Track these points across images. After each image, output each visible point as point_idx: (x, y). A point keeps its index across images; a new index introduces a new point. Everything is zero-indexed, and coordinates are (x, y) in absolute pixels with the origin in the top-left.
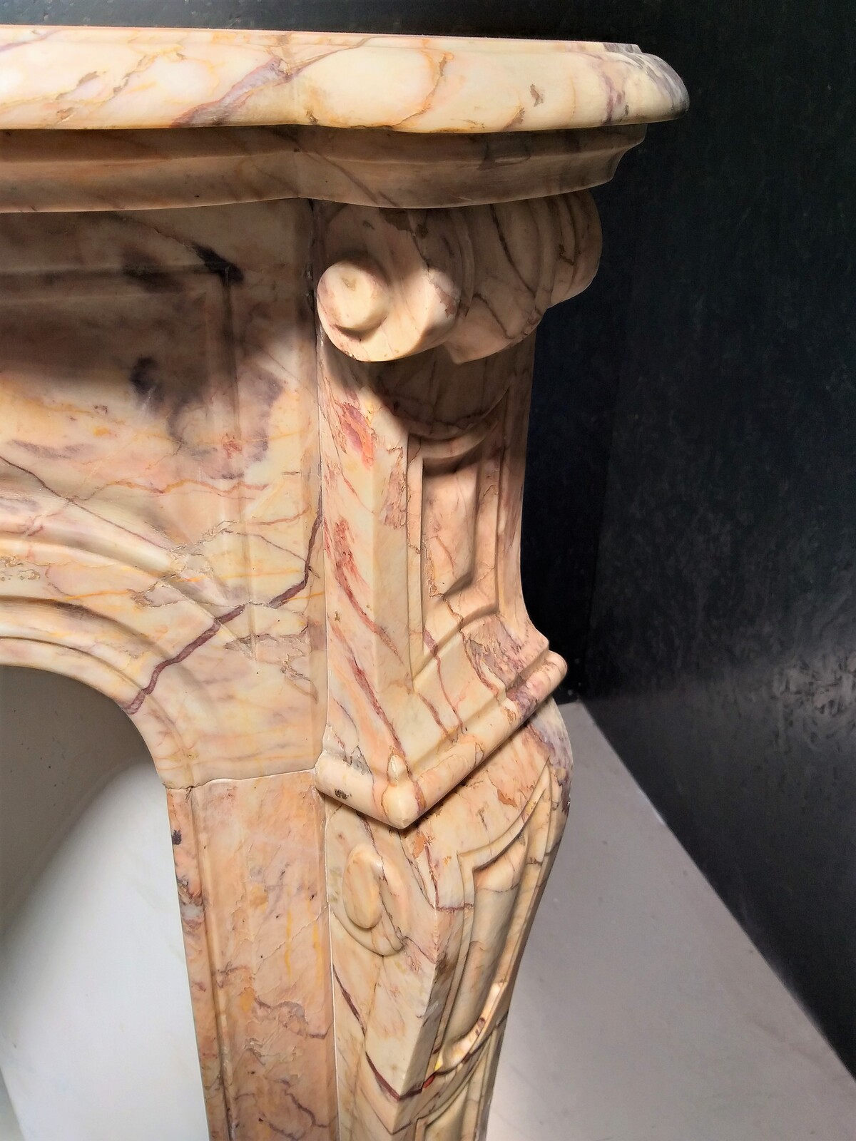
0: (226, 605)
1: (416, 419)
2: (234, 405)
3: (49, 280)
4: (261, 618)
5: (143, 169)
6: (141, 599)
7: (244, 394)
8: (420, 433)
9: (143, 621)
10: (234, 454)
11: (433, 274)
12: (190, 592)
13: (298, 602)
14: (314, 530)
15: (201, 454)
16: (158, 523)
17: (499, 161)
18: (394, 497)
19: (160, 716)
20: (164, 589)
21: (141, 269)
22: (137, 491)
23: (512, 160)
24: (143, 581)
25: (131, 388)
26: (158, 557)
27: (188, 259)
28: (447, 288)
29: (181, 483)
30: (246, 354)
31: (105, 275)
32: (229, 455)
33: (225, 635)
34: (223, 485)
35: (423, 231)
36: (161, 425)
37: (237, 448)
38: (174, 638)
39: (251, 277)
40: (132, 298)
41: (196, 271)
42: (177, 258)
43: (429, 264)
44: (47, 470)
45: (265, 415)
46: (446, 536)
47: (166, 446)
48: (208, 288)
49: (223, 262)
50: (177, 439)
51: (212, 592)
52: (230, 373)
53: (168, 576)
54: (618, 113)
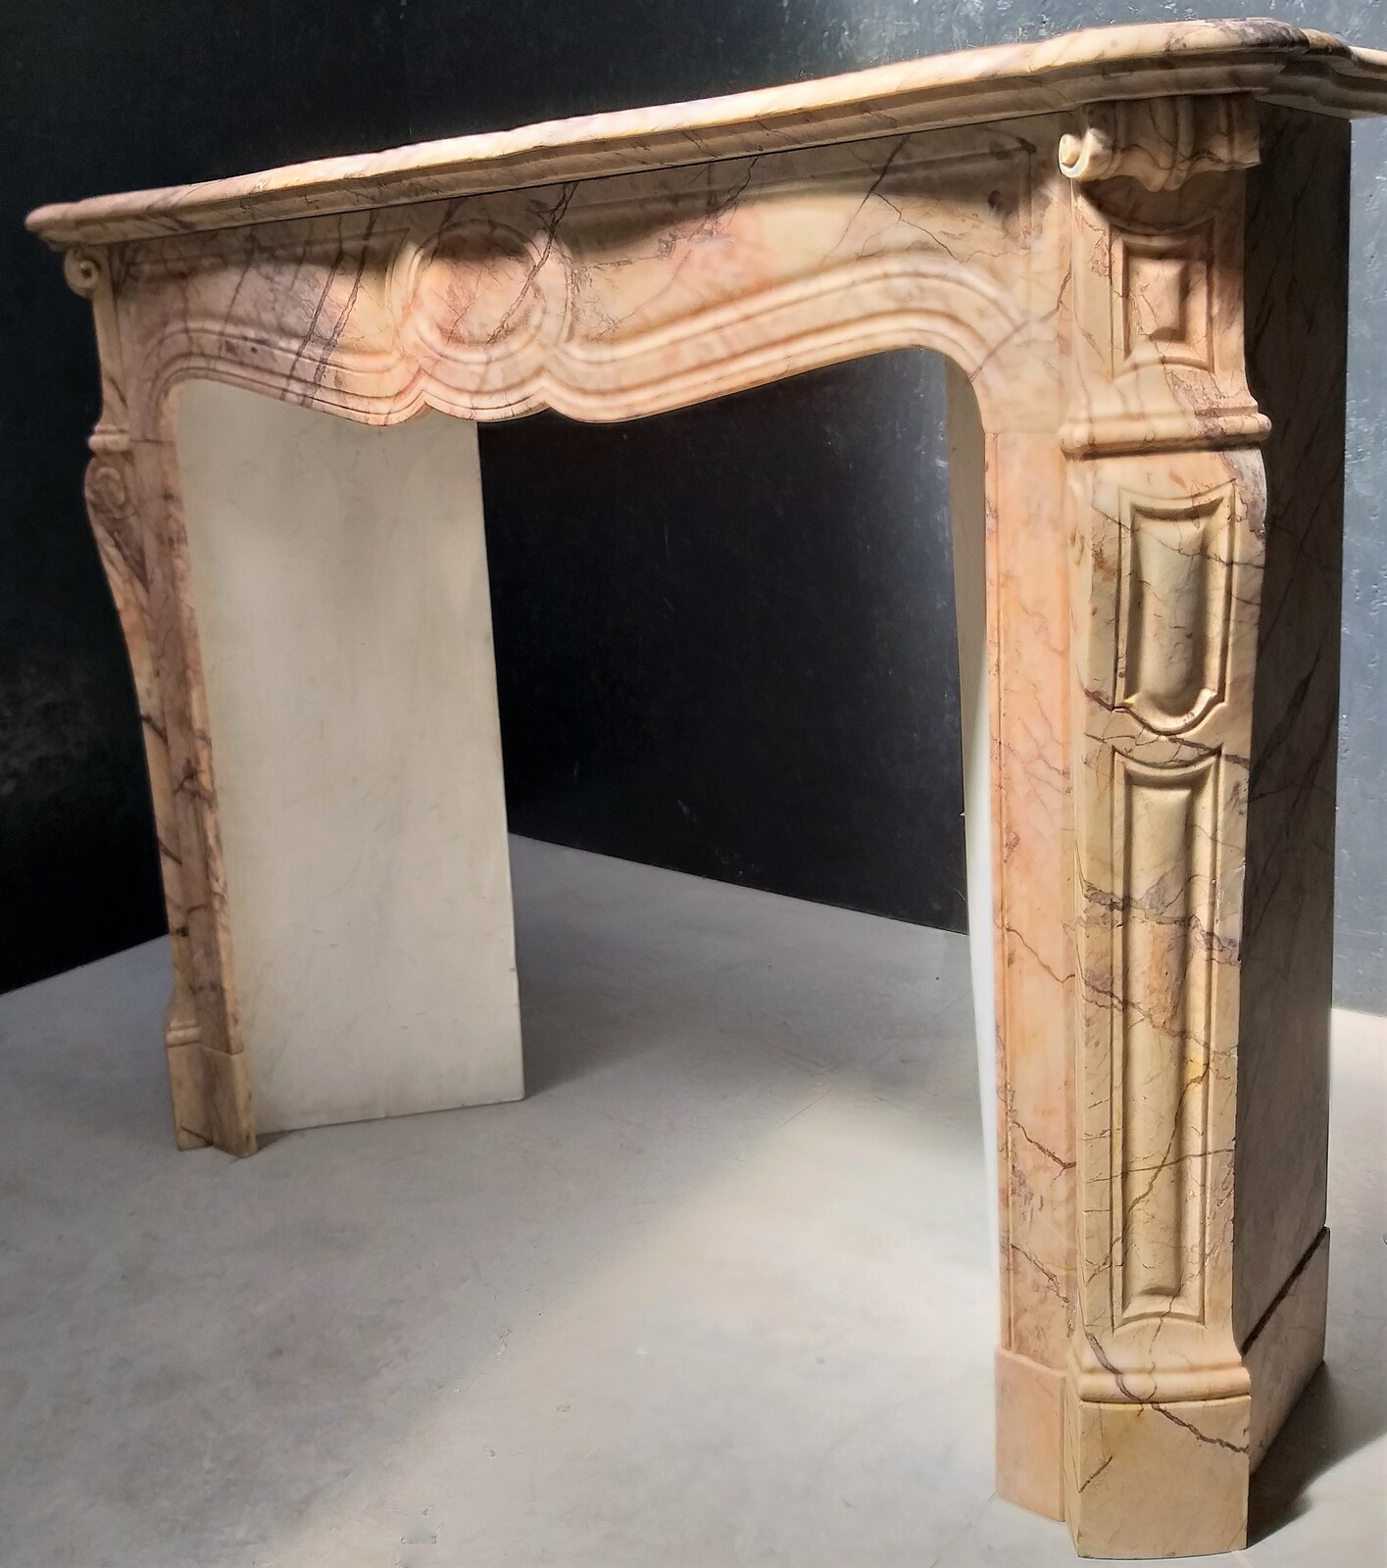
0: (1018, 319)
1: (1115, 215)
2: (1030, 212)
3: (962, 159)
4: (1036, 330)
5: (977, 99)
6: (982, 314)
7: (1033, 205)
8: (1120, 225)
9: (982, 327)
10: (1028, 237)
11: (1092, 130)
12: (1004, 312)
13: (1054, 321)
14: (1065, 281)
15: (1015, 239)
16: (995, 274)
17: (1111, 75)
18: (1099, 257)
19: (984, 385)
20: (992, 310)
21: (996, 150)
22: (985, 256)
23: (1122, 74)
24: (982, 303)
25: (988, 205)
26: (990, 290)
27: (1017, 145)
28: (1102, 136)
29: (1006, 253)
30: (1036, 187)
31: (983, 155)
32: (1025, 237)
33: (1017, 339)
34: (1023, 252)
35: (1091, 113)
36: (999, 224)
37: (1030, 234)
38: (993, 338)
39: (1039, 149)
40: (992, 164)
41: (1017, 150)
42: (1012, 145)
43: (1091, 127)
44: (953, 246)
45: (1042, 216)
46: (1149, 295)
47: (1001, 234)
48: (1022, 157)
49: (1029, 144)
50: (1005, 229)
51: (1013, 313)
52: (1029, 195)
53: (995, 302)
54: (1175, 47)
